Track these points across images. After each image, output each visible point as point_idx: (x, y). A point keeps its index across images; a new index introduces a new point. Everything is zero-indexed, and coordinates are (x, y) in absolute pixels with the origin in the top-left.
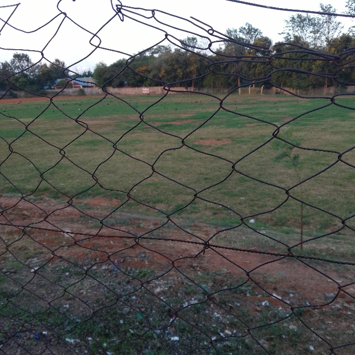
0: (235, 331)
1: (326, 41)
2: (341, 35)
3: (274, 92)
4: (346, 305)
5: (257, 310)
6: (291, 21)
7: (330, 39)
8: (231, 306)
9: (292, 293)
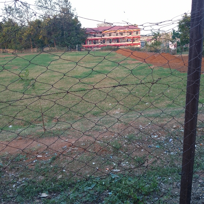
0: (24, 178)
1: (27, 22)
2: (35, 19)
3: (2, 52)
4: (73, 149)
5: (32, 165)
6: (4, 9)
7: (29, 21)
8: (17, 168)
9: (47, 152)
